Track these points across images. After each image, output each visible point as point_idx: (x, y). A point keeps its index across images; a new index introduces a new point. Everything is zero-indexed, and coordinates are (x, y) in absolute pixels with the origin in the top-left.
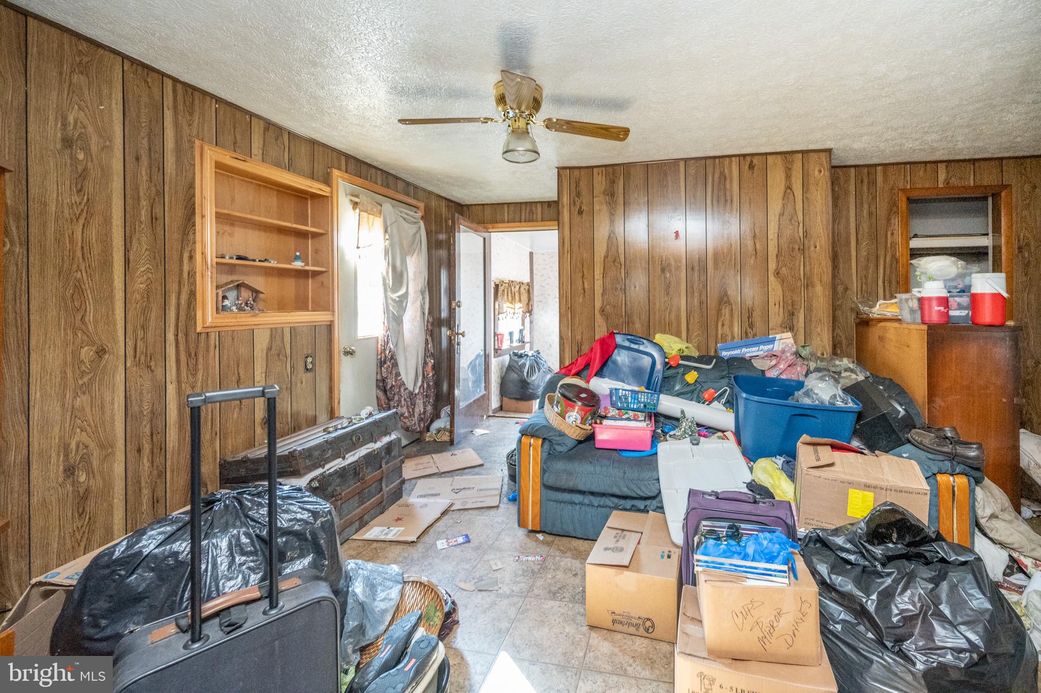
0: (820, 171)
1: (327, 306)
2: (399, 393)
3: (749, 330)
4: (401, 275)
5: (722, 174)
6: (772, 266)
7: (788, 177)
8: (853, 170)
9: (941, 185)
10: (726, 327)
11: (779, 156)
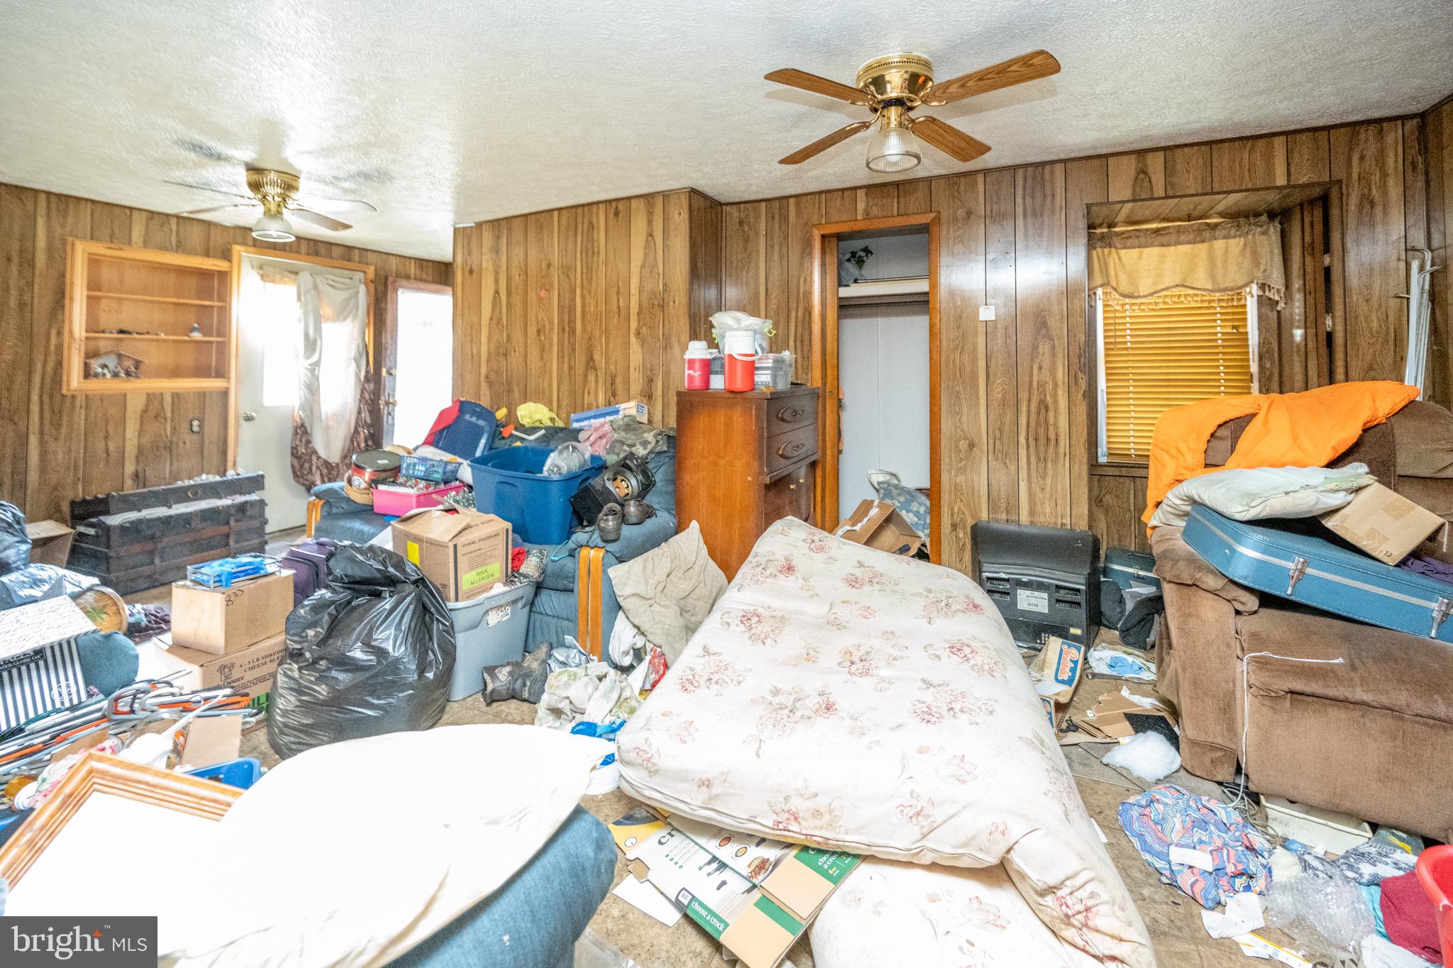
0: (680, 214)
1: (221, 373)
2: (310, 461)
3: (612, 399)
4: (315, 342)
5: (591, 223)
6: (634, 325)
7: (650, 222)
8: (763, 204)
9: (859, 217)
10: (592, 397)
11: (642, 200)
